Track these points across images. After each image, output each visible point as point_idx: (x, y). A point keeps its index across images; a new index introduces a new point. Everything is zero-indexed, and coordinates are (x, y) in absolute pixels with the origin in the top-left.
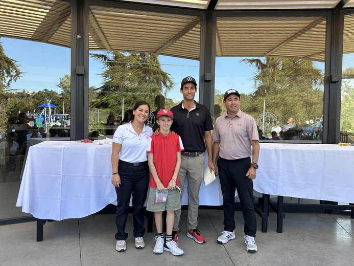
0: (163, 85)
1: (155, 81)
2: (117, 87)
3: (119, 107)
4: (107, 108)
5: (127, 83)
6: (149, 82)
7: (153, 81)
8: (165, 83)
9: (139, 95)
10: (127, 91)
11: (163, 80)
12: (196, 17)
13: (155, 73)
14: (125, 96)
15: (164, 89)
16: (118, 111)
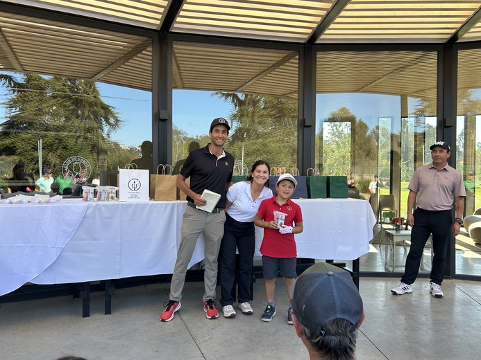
0: (104, 123)
1: (92, 117)
2: (31, 125)
3: (35, 154)
4: (13, 154)
5: (47, 119)
6: (83, 117)
7: (89, 116)
8: (107, 120)
9: (66, 136)
10: (46, 131)
11: (103, 115)
12: (146, 38)
13: (91, 105)
14: (43, 137)
15: (106, 128)
16: (32, 160)
